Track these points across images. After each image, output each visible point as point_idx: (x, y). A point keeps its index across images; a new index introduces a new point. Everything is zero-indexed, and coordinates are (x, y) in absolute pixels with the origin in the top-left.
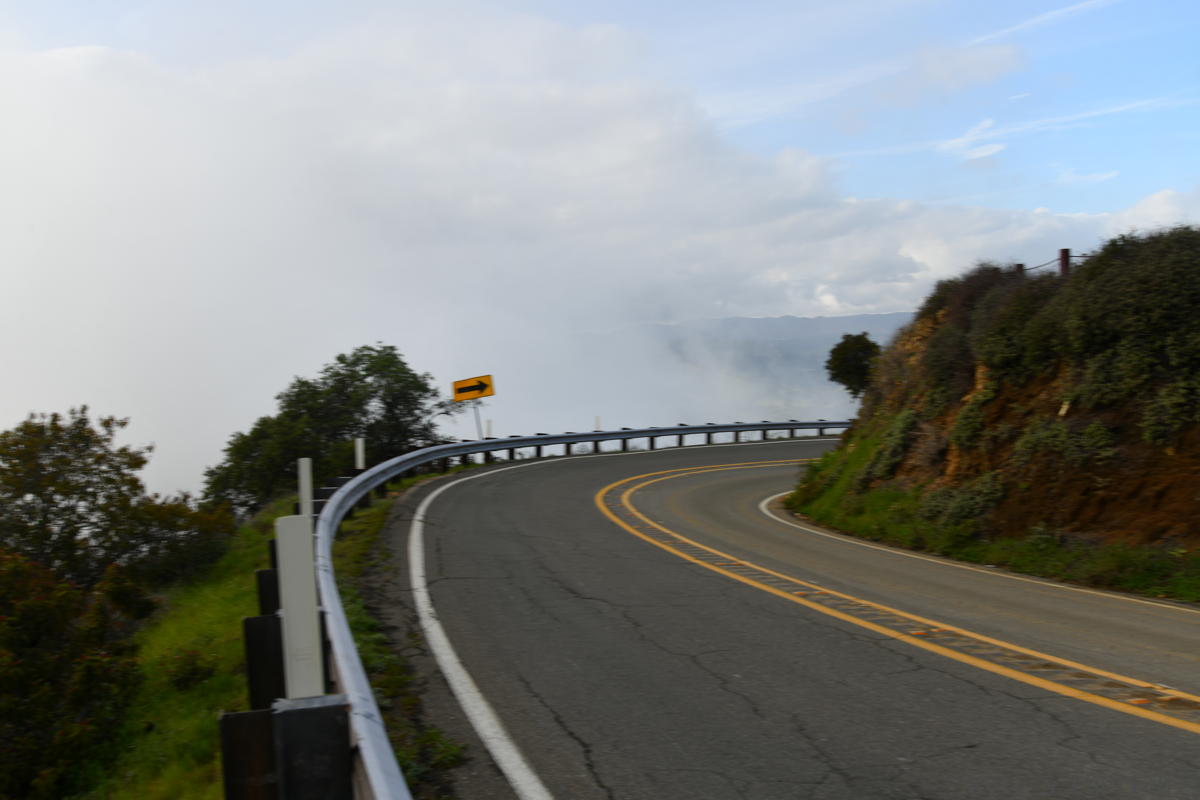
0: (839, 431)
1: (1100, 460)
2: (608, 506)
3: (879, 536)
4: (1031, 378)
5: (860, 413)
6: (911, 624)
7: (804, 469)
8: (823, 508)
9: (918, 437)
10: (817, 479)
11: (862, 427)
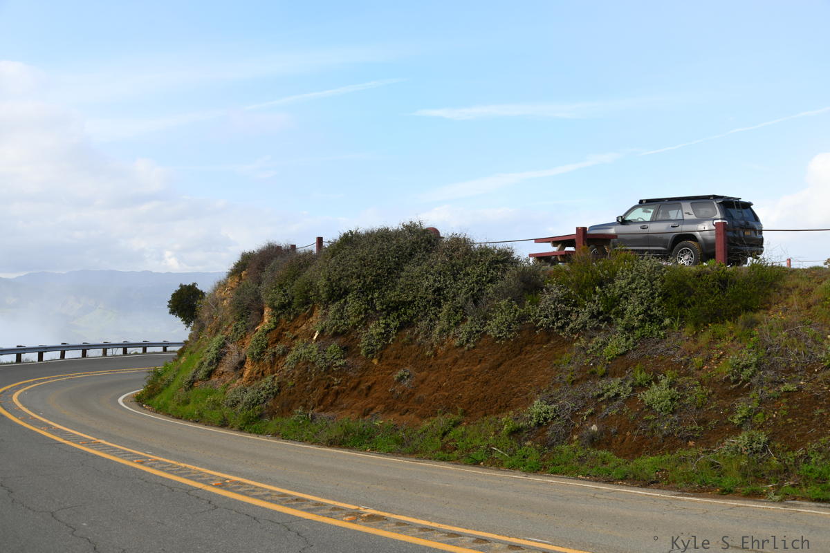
0: (177, 349)
1: (336, 367)
3: (199, 419)
4: (297, 316)
5: (190, 336)
6: (214, 478)
7: (151, 374)
8: (162, 401)
9: (226, 353)
10: (159, 381)
11: (191, 346)
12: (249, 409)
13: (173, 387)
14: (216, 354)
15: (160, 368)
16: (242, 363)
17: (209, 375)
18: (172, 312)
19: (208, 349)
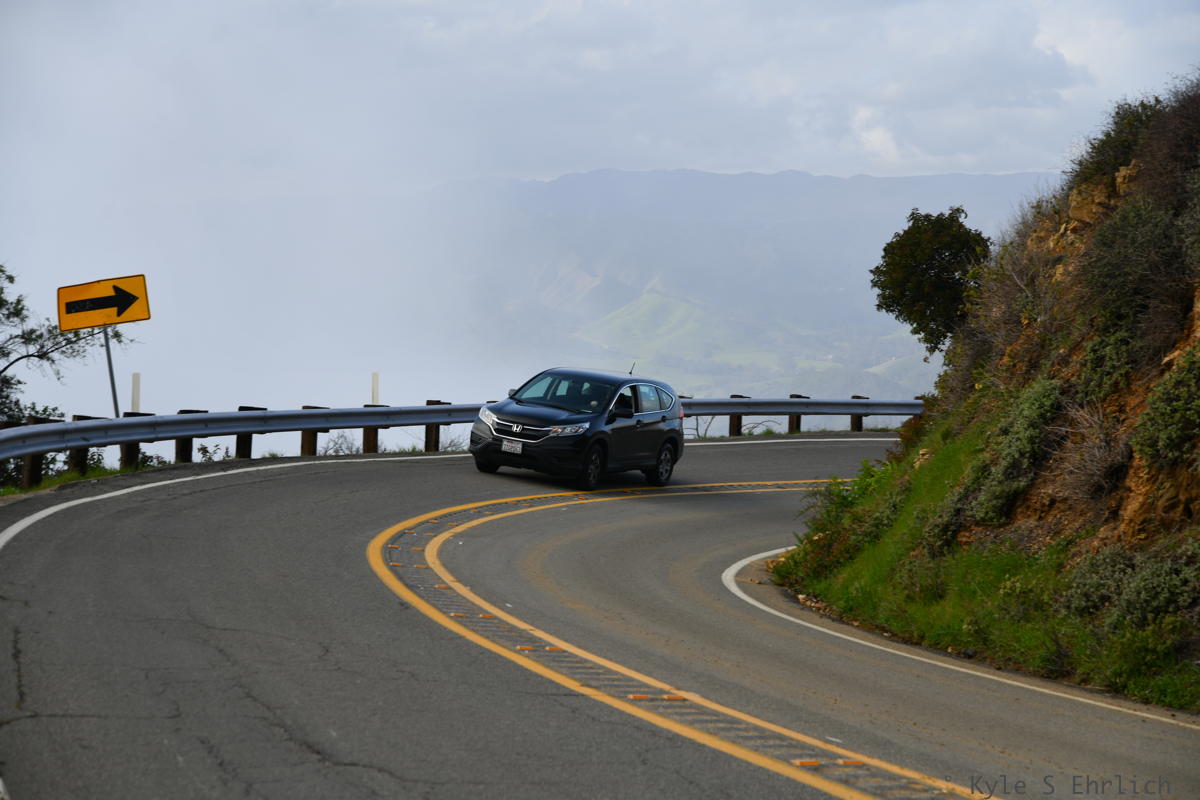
0: (896, 422)
2: (393, 569)
3: (976, 648)
5: (942, 382)
7: (821, 501)
8: (857, 584)
9: (1063, 438)
10: (846, 522)
11: (946, 414)
12: (1142, 624)
13: (890, 544)
14: (1031, 440)
15: (848, 482)
16: (1117, 474)
17: (1009, 507)
18: (886, 304)
19: (1003, 423)
